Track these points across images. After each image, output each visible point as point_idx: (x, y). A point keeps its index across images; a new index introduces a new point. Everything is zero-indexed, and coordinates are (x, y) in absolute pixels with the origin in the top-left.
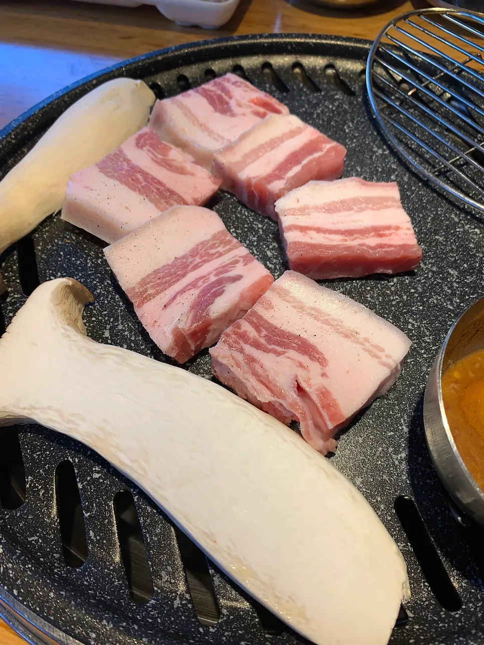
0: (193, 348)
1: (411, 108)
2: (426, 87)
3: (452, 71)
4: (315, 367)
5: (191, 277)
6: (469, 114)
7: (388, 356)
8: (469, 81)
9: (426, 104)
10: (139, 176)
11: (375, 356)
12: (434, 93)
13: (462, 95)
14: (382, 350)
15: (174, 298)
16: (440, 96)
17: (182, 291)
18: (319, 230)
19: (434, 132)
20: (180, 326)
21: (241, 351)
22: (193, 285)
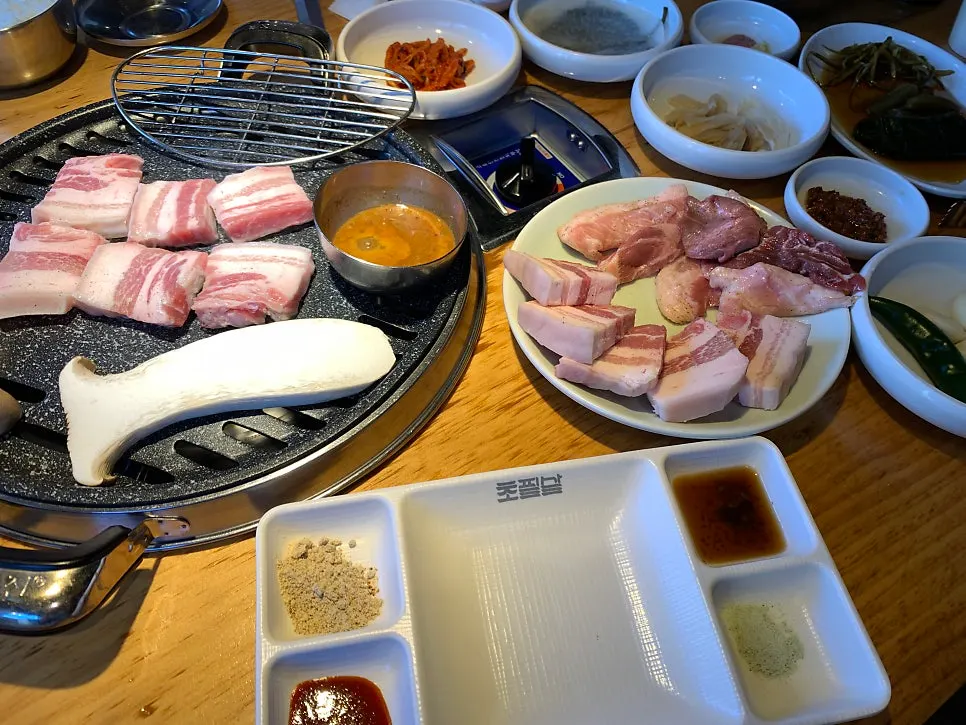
0: (182, 312)
1: (181, 130)
2: (180, 112)
3: (188, 92)
4: (260, 282)
5: (150, 278)
6: (221, 114)
7: (301, 261)
8: (204, 92)
9: (188, 123)
10: (40, 257)
11: (292, 264)
12: (187, 113)
13: (207, 104)
14: (295, 259)
15: (149, 293)
16: (192, 112)
17: (152, 287)
18: (240, 207)
19: (211, 137)
20: (165, 303)
21: (210, 297)
22: (156, 280)
